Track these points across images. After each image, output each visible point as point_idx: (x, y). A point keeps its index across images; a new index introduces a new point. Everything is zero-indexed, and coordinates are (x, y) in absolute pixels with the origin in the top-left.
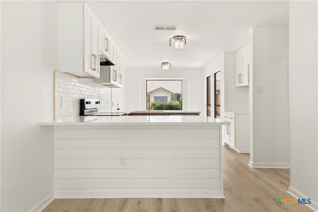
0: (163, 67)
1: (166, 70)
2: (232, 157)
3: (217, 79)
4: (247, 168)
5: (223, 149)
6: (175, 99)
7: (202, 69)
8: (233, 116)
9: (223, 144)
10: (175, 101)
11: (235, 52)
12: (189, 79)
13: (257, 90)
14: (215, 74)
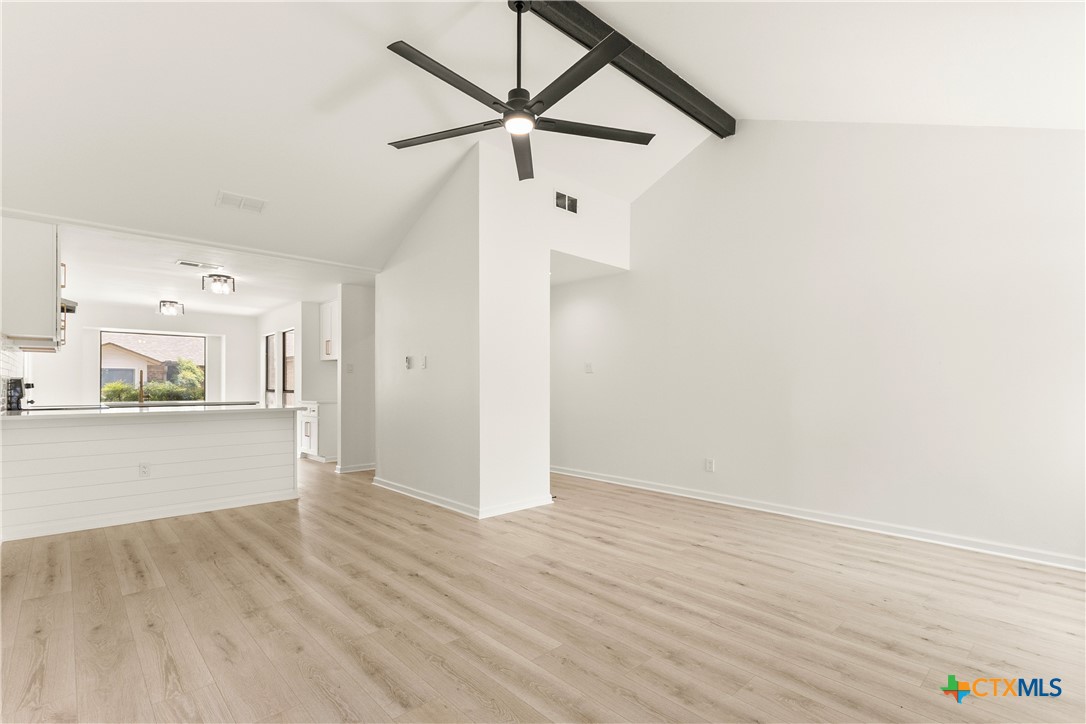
0: (163, 308)
1: (172, 317)
2: (313, 468)
3: (287, 355)
4: (334, 476)
5: (300, 463)
6: (160, 377)
7: (255, 320)
8: (315, 407)
9: (299, 456)
10: (161, 381)
11: (320, 304)
12: (224, 337)
13: (348, 369)
14: (284, 333)
